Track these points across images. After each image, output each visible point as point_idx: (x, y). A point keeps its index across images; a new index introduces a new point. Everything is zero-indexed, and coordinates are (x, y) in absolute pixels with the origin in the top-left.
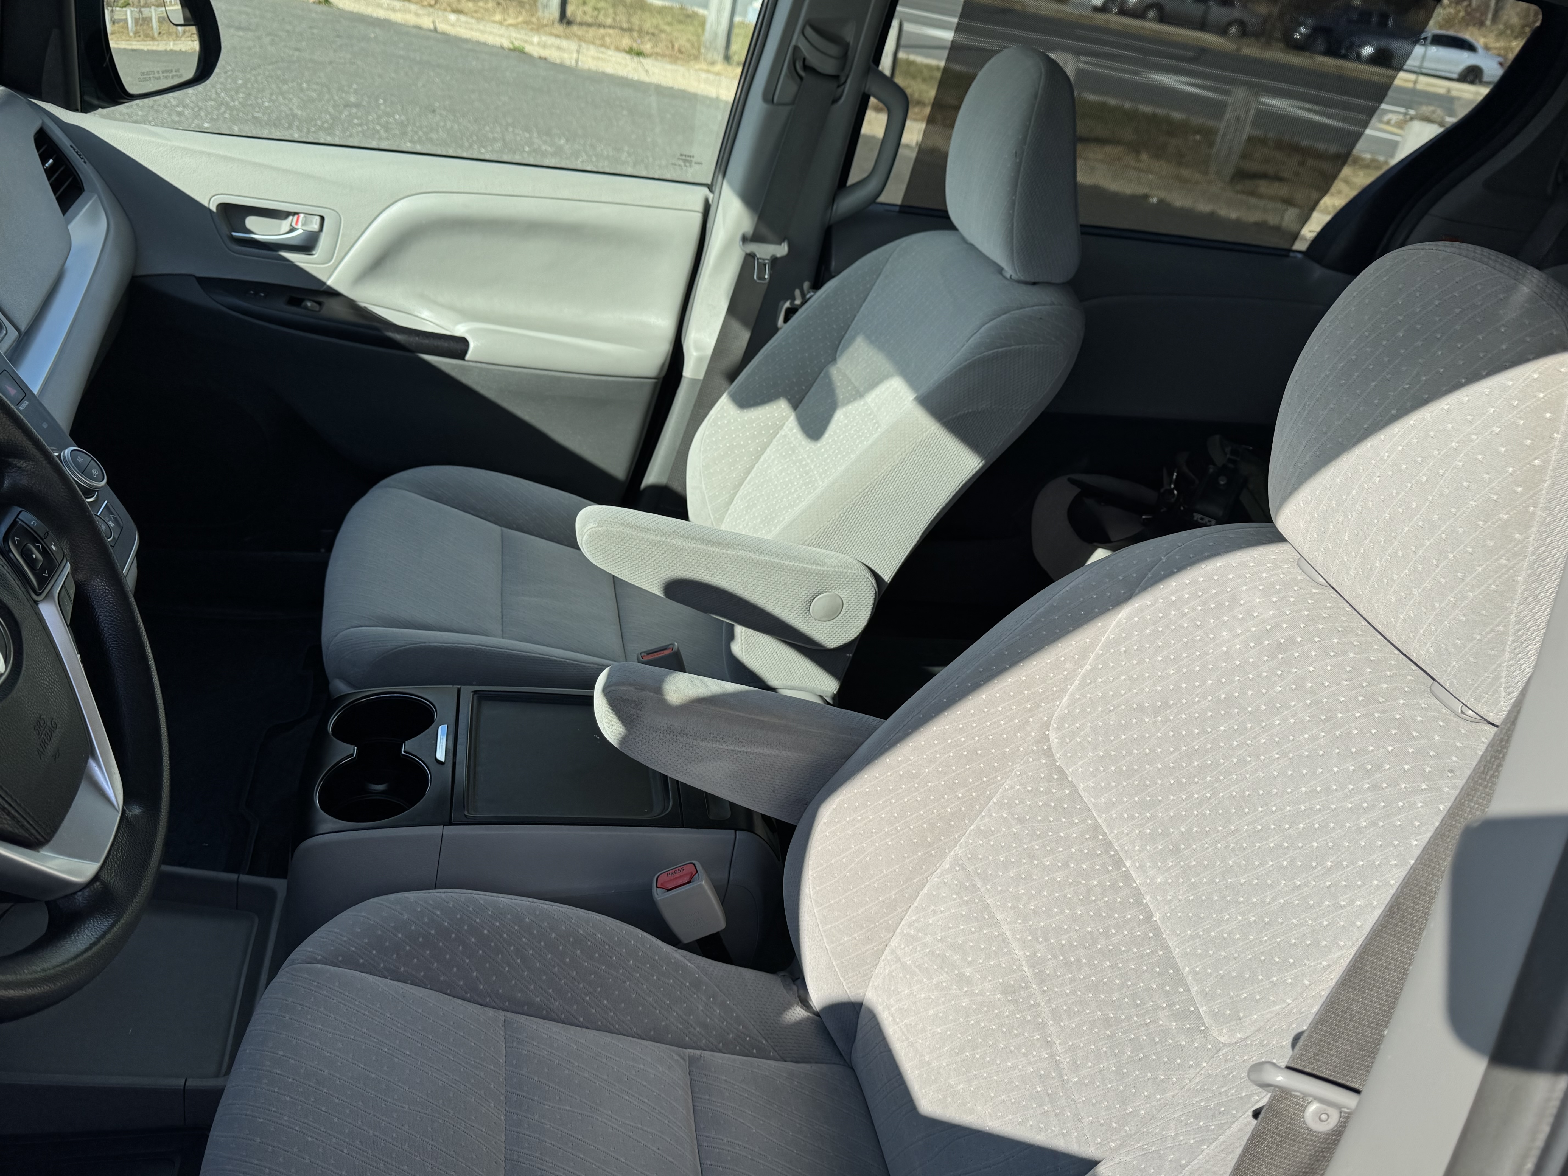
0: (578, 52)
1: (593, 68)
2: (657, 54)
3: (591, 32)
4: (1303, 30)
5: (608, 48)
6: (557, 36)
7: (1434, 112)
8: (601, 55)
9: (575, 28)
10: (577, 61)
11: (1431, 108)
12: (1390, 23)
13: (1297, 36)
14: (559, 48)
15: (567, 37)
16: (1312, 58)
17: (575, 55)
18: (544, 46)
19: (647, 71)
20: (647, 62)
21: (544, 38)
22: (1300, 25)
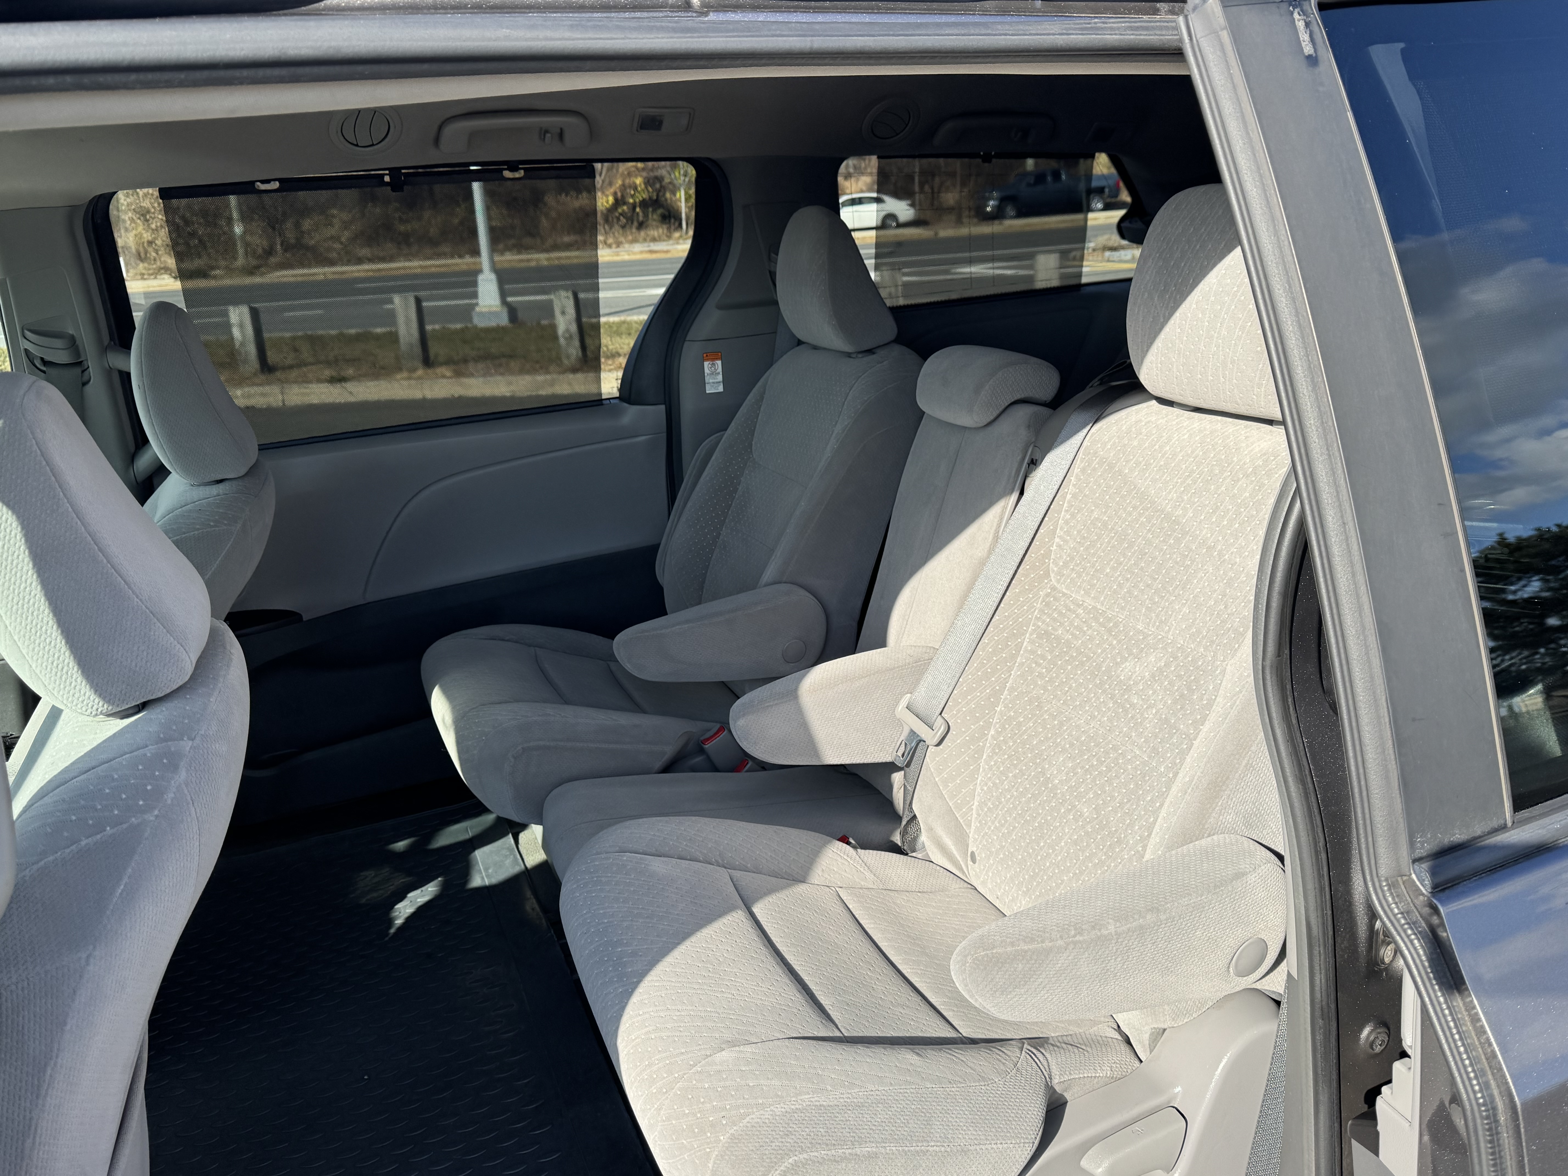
0: (282, 393)
1: (299, 402)
2: (360, 376)
3: (294, 374)
4: (991, 203)
5: (310, 382)
6: (261, 385)
7: (1110, 239)
8: (305, 391)
9: (278, 374)
10: (283, 401)
11: (1106, 237)
12: (1064, 177)
13: (989, 209)
14: (263, 395)
15: (269, 383)
16: (1001, 224)
17: (280, 397)
18: (249, 396)
19: (351, 393)
20: (349, 385)
21: (246, 389)
22: (989, 199)
